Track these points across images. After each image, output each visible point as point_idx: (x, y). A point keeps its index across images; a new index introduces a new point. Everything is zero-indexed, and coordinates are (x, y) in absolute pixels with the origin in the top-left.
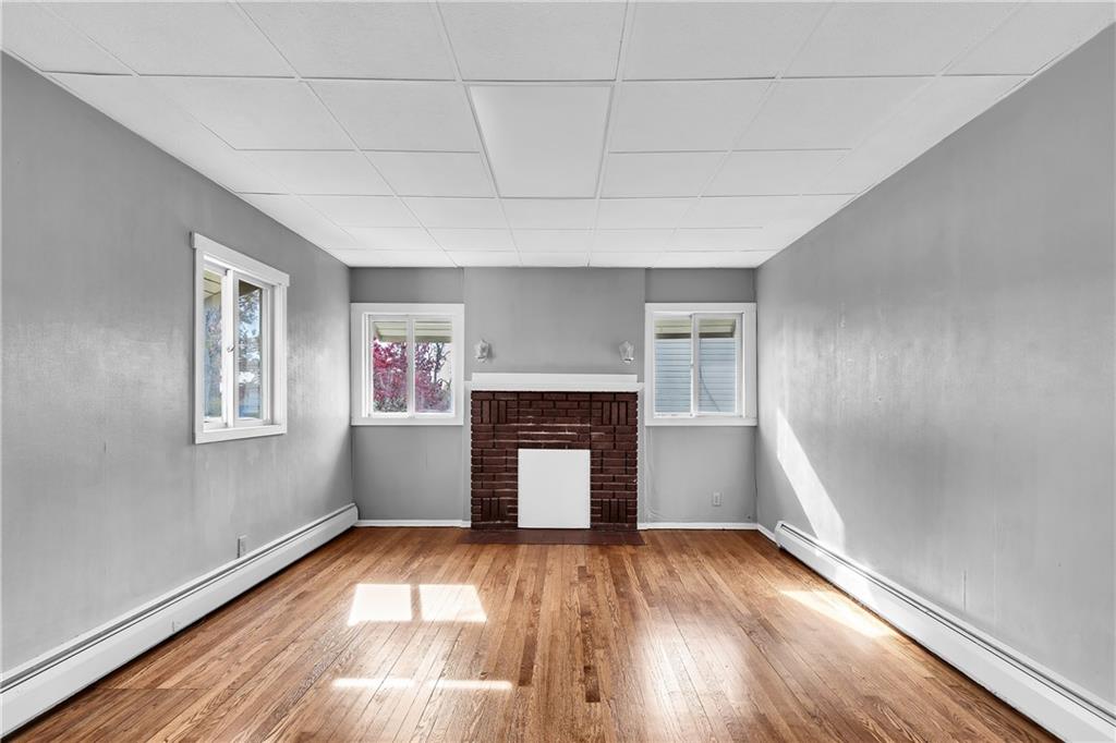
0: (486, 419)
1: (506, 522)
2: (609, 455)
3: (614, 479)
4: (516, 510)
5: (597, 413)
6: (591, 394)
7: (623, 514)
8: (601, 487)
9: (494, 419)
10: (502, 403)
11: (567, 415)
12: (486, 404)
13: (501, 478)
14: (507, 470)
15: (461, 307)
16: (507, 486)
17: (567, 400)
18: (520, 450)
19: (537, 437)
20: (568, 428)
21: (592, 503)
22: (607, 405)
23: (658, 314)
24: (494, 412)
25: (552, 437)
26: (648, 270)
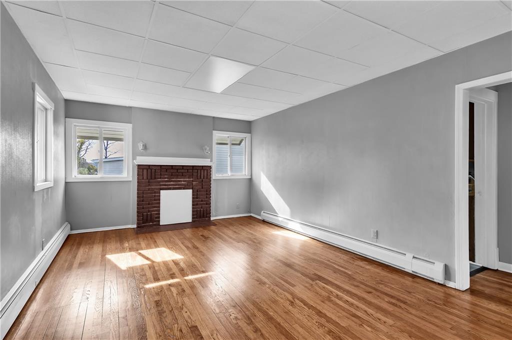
0: (145, 177)
1: (155, 223)
2: (200, 191)
3: (202, 201)
4: (159, 218)
5: (195, 174)
6: (193, 166)
7: (205, 214)
8: (197, 204)
9: (149, 177)
10: (153, 171)
11: (183, 176)
12: (145, 171)
13: (152, 204)
14: (155, 200)
15: (130, 125)
16: (155, 207)
17: (183, 169)
18: (161, 191)
19: (170, 185)
20: (183, 181)
21: (193, 211)
22: (199, 171)
23: (218, 135)
24: (149, 174)
25: (176, 185)
26: (214, 117)
